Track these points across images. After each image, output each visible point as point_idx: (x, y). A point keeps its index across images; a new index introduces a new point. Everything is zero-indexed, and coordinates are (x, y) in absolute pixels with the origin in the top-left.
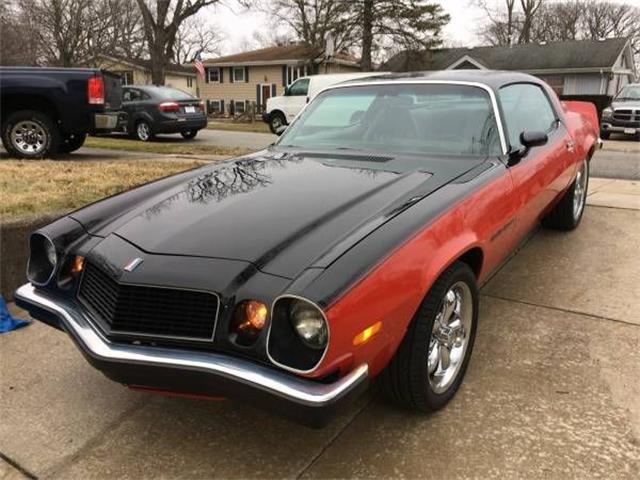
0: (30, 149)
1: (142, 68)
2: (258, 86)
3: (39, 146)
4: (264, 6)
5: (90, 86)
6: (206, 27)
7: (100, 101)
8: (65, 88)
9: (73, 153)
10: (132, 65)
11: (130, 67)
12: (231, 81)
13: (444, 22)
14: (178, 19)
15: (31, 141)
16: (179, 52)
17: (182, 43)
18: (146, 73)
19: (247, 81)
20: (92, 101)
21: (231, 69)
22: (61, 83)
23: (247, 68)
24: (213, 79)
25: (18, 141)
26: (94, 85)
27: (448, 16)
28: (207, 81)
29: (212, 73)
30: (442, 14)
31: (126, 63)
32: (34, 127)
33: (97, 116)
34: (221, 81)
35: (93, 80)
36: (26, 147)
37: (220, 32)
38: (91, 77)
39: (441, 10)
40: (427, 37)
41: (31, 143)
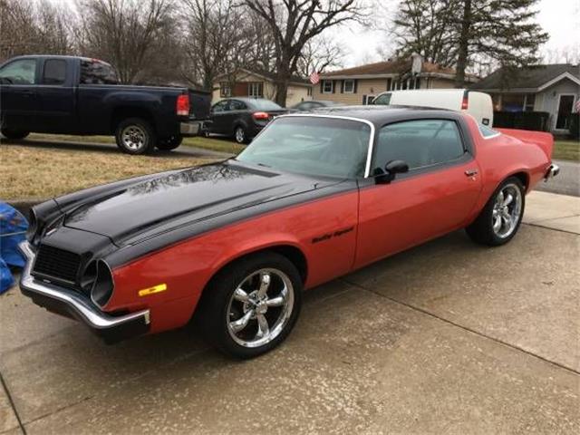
0: (134, 147)
1: (271, 80)
2: (365, 97)
3: (140, 145)
4: (383, 25)
5: (179, 101)
6: (334, 44)
7: (185, 113)
8: (160, 102)
9: (173, 150)
10: (262, 77)
11: (260, 78)
12: (342, 92)
13: (542, 40)
14: (304, 38)
15: (135, 141)
16: (308, 65)
17: (312, 57)
18: (274, 84)
19: (355, 92)
20: (179, 113)
21: (342, 81)
22: (157, 98)
23: (356, 81)
24: (326, 90)
25: (127, 140)
26: (182, 100)
27: (546, 35)
28: (322, 91)
29: (326, 85)
30: (541, 33)
31: (259, 76)
32: (138, 130)
33: (182, 124)
34: (334, 92)
35: (182, 96)
36: (131, 145)
37: (345, 48)
38: (180, 94)
39: (540, 29)
40: (523, 54)
41: (135, 142)
